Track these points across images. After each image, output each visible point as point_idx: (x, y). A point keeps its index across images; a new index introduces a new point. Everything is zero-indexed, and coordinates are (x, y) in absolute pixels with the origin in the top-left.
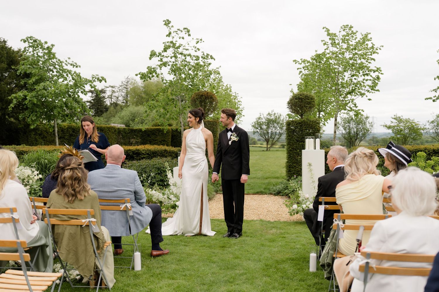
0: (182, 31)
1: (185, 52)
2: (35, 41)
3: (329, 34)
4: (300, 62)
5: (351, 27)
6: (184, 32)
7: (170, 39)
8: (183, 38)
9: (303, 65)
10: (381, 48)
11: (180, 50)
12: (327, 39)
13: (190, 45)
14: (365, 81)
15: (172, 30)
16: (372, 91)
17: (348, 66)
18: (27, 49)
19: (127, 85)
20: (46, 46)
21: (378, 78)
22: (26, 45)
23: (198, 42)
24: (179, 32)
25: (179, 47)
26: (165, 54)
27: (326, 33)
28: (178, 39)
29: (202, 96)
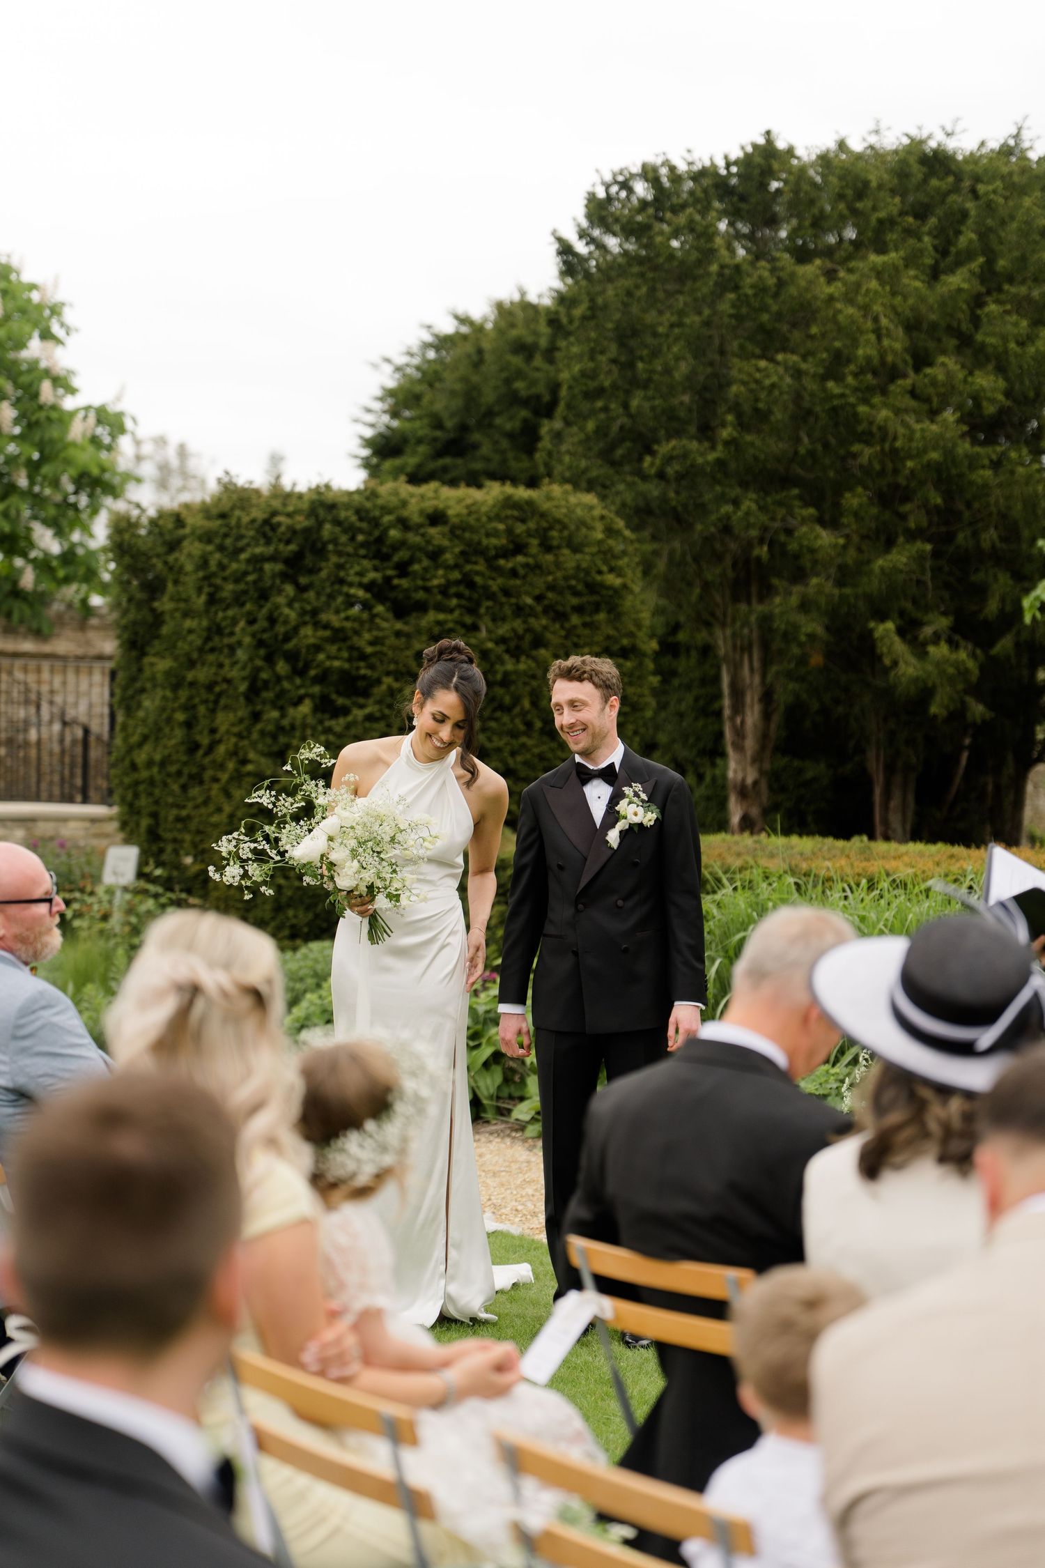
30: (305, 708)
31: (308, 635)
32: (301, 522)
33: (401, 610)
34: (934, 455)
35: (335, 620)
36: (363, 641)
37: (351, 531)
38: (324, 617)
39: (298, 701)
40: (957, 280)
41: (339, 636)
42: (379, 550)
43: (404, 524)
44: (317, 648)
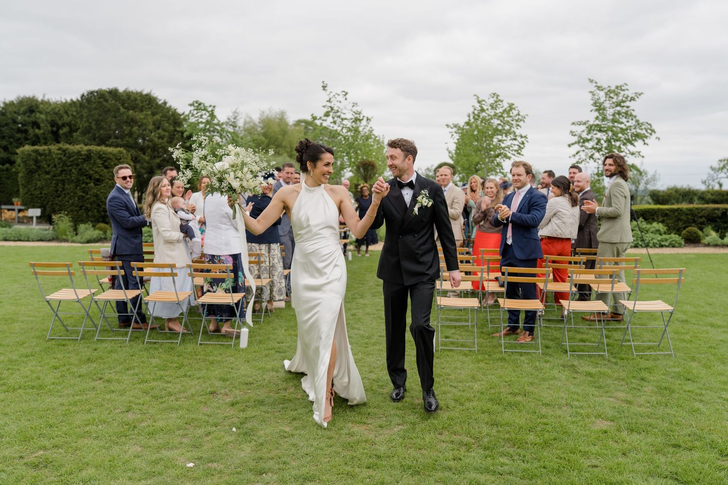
0: (339, 95)
1: (343, 116)
2: (200, 104)
3: (479, 102)
4: (452, 126)
5: (498, 96)
6: (341, 96)
7: (328, 104)
8: (340, 102)
9: (455, 129)
10: (526, 116)
11: (338, 114)
12: (477, 106)
13: (347, 108)
14: (513, 145)
15: (331, 95)
16: (518, 155)
17: (497, 132)
18: (192, 112)
19: (234, 122)
20: (210, 109)
21: (523, 143)
22: (192, 108)
23: (353, 106)
24: (337, 96)
25: (338, 111)
26: (325, 118)
27: (476, 101)
28: (336, 103)
29: (365, 164)
30: (92, 184)
31: (91, 172)
32: (86, 153)
33: (106, 167)
34: (163, 145)
35: (96, 170)
36: (102, 173)
37: (96, 154)
38: (93, 169)
39: (90, 183)
40: (158, 117)
41: (96, 172)
42: (100, 157)
43: (104, 153)
44: (93, 174)
